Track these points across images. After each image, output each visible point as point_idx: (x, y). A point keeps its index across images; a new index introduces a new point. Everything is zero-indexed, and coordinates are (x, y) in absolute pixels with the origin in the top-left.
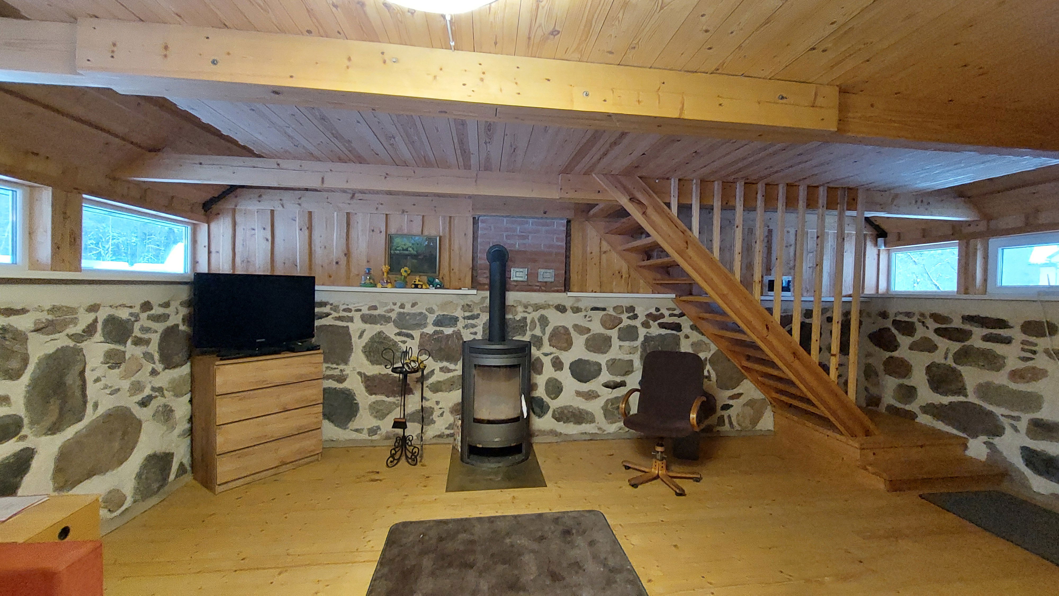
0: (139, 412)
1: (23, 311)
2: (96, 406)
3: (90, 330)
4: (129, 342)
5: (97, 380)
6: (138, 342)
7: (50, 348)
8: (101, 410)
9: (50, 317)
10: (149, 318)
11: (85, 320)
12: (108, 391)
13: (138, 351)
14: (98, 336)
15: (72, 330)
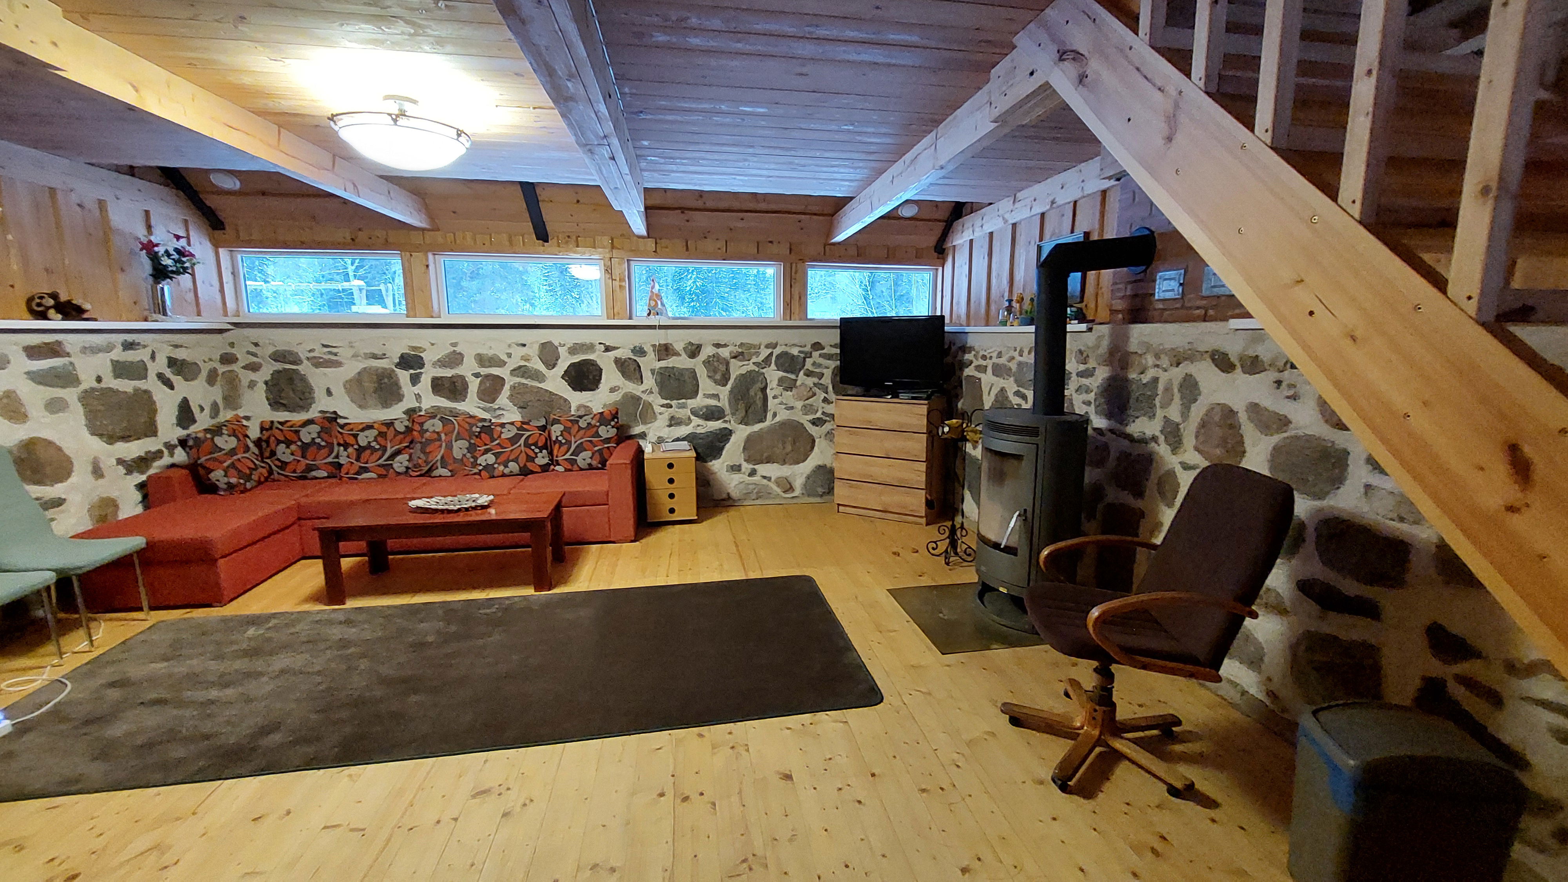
0: (813, 430)
1: (725, 346)
2: (775, 415)
3: (767, 360)
4: (802, 373)
5: (775, 397)
6: (809, 374)
7: (743, 371)
8: (777, 419)
9: (740, 350)
10: (820, 355)
11: (765, 353)
12: (784, 407)
13: (810, 381)
14: (773, 366)
15: (754, 360)
